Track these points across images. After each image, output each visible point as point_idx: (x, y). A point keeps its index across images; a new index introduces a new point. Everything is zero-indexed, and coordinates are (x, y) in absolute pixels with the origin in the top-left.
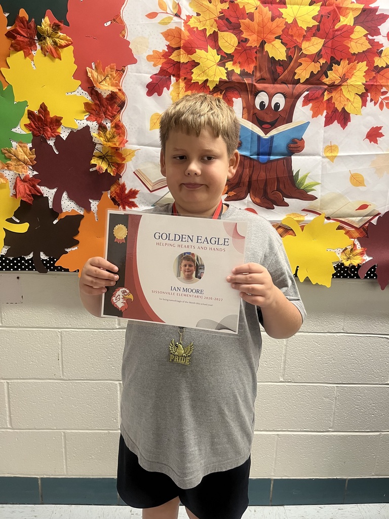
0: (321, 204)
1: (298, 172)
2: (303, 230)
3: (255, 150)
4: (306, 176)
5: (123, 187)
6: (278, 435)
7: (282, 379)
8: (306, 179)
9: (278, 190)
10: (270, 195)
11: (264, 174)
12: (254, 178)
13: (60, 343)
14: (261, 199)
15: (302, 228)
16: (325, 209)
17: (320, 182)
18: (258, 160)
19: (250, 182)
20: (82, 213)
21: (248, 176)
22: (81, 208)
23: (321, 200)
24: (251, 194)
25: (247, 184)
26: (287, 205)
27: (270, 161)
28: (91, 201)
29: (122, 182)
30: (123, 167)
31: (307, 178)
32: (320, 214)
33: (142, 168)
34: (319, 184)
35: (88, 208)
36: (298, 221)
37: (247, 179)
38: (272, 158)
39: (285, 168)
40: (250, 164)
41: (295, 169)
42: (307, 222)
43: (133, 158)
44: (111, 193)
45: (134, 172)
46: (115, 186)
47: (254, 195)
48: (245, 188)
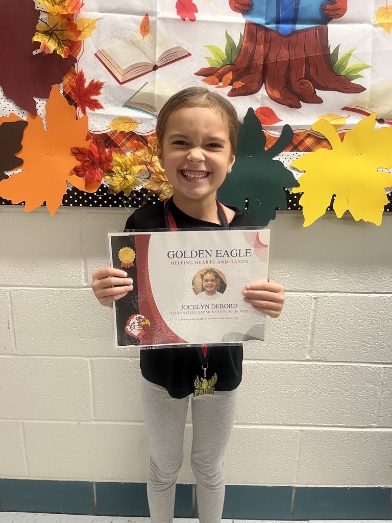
0: (370, 98)
1: (337, 49)
2: (342, 140)
3: (273, 14)
4: (350, 55)
5: (80, 78)
6: (302, 430)
7: (308, 357)
8: (350, 60)
9: (308, 77)
10: (296, 87)
11: (286, 52)
12: (272, 58)
13: (9, 306)
14: (281, 92)
15: (342, 136)
16: (377, 107)
17: (370, 64)
18: (277, 31)
19: (265, 66)
20: (25, 118)
21: (262, 56)
22: (23, 111)
23: (371, 92)
24: (267, 85)
25: (261, 68)
26: (319, 101)
27: (295, 32)
28: (36, 100)
29: (79, 70)
30: (79, 47)
31: (351, 57)
32: (368, 115)
33: (106, 47)
34: (368, 67)
35: (33, 111)
36: (336, 126)
37: (261, 62)
38: (299, 27)
39: (319, 41)
40: (265, 37)
41: (332, 43)
42: (348, 128)
43: (94, 32)
44: (64, 88)
45: (95, 54)
46: (70, 77)
47: (272, 86)
48: (258, 76)
